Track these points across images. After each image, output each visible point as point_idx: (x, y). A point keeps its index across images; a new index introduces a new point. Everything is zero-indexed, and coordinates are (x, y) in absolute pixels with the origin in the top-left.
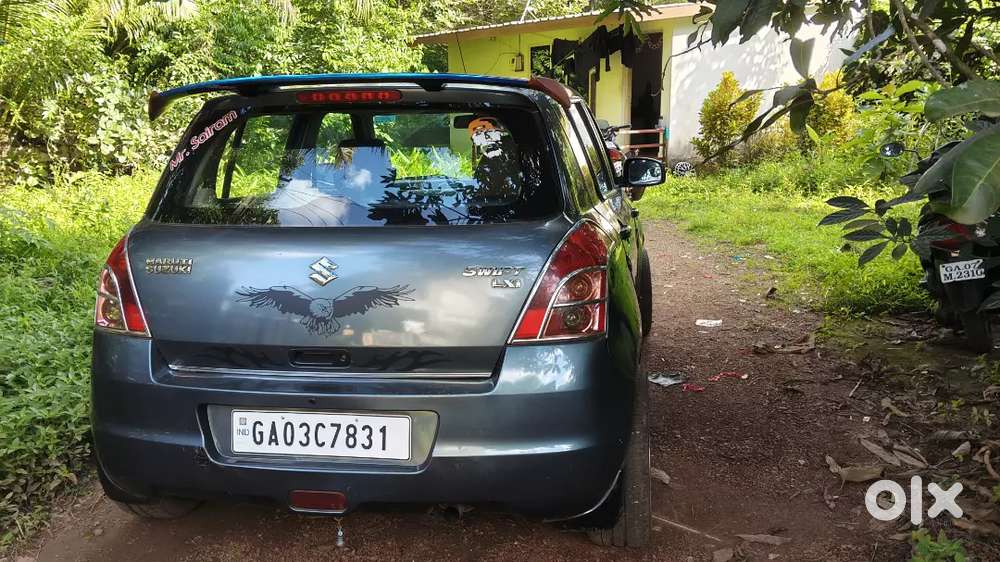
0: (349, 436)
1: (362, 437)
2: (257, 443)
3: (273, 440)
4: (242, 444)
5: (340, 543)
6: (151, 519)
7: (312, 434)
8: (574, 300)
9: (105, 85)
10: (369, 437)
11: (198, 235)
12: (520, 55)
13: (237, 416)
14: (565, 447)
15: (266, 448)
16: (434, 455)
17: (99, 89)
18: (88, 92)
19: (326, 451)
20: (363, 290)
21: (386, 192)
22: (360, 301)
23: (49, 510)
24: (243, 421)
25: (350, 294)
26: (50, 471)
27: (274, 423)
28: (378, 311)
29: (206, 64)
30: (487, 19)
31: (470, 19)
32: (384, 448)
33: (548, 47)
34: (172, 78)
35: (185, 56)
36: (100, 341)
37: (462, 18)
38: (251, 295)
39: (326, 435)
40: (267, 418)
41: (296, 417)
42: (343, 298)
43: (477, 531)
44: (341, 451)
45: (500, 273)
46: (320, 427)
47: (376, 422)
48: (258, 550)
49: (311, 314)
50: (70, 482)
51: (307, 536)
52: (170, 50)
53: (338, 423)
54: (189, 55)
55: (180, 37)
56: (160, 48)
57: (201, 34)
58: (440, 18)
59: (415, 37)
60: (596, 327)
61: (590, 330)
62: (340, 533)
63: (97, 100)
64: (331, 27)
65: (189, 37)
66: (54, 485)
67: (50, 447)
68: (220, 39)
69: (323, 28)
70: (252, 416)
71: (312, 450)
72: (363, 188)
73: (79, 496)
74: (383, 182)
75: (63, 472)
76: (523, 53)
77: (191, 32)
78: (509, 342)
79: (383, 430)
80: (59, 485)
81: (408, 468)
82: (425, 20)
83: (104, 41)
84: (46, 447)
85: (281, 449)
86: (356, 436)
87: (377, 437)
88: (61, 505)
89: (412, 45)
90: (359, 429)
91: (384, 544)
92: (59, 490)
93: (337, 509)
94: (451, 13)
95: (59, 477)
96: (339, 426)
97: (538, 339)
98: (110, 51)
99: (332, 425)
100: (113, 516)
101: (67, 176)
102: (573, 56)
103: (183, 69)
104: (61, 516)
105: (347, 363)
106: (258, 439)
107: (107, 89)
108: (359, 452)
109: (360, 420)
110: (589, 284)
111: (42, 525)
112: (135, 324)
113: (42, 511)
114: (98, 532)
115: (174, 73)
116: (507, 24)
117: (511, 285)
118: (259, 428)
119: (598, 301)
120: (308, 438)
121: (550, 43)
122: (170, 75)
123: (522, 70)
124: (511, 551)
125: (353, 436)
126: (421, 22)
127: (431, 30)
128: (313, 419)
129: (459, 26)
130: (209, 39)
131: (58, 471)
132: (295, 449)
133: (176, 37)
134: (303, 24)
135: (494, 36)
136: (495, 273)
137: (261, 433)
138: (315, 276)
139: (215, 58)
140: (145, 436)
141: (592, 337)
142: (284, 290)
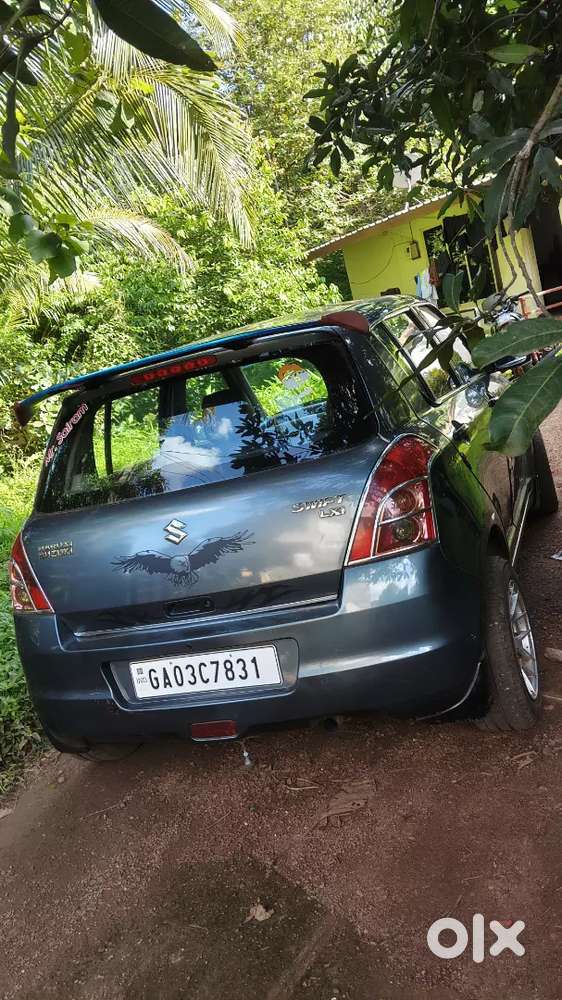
0: (227, 670)
1: (238, 669)
2: (155, 688)
3: (168, 684)
4: (144, 690)
5: (248, 763)
6: (101, 763)
7: (197, 674)
8: (404, 514)
9: (37, 372)
10: (244, 669)
11: (77, 519)
12: (414, 242)
13: (134, 667)
14: (426, 649)
15: (163, 691)
16: (300, 676)
17: (31, 377)
18: (24, 382)
19: (211, 686)
20: (212, 541)
21: (244, 441)
22: (209, 553)
23: (22, 767)
24: (140, 671)
25: (201, 548)
26: (17, 734)
27: (164, 669)
28: (227, 558)
29: (121, 330)
30: (377, 212)
31: (359, 219)
32: (258, 676)
33: (440, 226)
34: (95, 350)
35: (101, 327)
36: (20, 620)
37: (350, 221)
38: (123, 563)
39: (209, 671)
40: (159, 665)
41: (182, 661)
42: (195, 552)
43: (378, 733)
44: (223, 684)
45: (325, 504)
46: (202, 667)
47: (247, 654)
48: (190, 777)
49: (173, 571)
50: (35, 741)
51: (231, 758)
52: (88, 323)
53: (215, 660)
54: (104, 326)
55: (94, 310)
56: (79, 324)
57: (111, 303)
58: (329, 227)
59: (307, 253)
60: (426, 536)
61: (421, 539)
62: (246, 754)
63: (32, 387)
64: (224, 265)
65: (101, 308)
66: (23, 744)
67: (13, 714)
68: (130, 305)
69: (218, 268)
70: (146, 666)
71: (200, 687)
72: (227, 437)
73: (44, 751)
74: (238, 432)
75: (29, 733)
76: (416, 239)
77: (102, 303)
78: (346, 564)
79: (254, 661)
80: (27, 744)
81: (281, 691)
82: (315, 232)
83: (29, 331)
84: (10, 713)
85: (175, 690)
86: (233, 669)
87: (250, 667)
88: (31, 761)
89: (305, 263)
90: (234, 663)
91: (298, 756)
92: (27, 748)
93: (231, 734)
94: (337, 220)
95: (26, 738)
96: (217, 663)
97: (372, 557)
98: (37, 337)
99: (212, 663)
100: (72, 765)
101: (21, 461)
102: (465, 231)
103: (101, 338)
104: (33, 770)
105: (212, 607)
106: (155, 685)
107: (38, 376)
108: (238, 683)
109: (234, 655)
110: (412, 496)
111: (18, 780)
112: (40, 603)
113: (15, 768)
114: (61, 780)
115: (95, 345)
116: (393, 216)
117: (337, 513)
118: (153, 675)
119: (423, 511)
120: (195, 678)
121: (440, 222)
122: (93, 347)
123: (419, 256)
124: (409, 749)
125: (231, 669)
126: (313, 235)
127: (322, 241)
128: (195, 660)
129: (350, 229)
130: (118, 305)
131: (23, 733)
132: (187, 689)
133: (90, 311)
134: (202, 269)
135: (384, 230)
136: (320, 506)
137: (156, 679)
138: (171, 537)
139: (129, 323)
140: (77, 696)
141: (424, 545)
142: (146, 553)
